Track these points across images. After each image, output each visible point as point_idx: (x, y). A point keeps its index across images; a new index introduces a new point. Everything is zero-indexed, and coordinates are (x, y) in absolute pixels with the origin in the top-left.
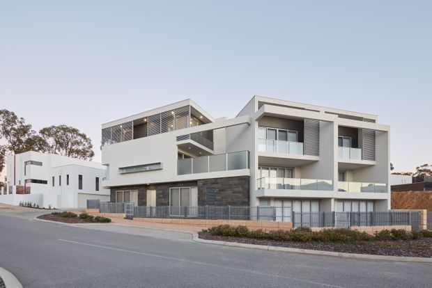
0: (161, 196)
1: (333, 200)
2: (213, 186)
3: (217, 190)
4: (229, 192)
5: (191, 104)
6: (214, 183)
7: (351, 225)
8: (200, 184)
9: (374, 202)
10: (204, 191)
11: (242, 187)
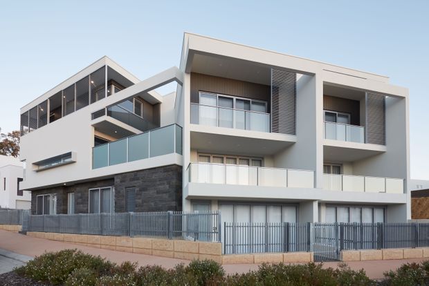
0: (80, 200)
1: (315, 205)
2: (134, 183)
3: (137, 189)
4: (152, 192)
5: (108, 63)
6: (133, 179)
7: (342, 248)
8: (117, 180)
9: (385, 207)
10: (121, 191)
11: (169, 183)
